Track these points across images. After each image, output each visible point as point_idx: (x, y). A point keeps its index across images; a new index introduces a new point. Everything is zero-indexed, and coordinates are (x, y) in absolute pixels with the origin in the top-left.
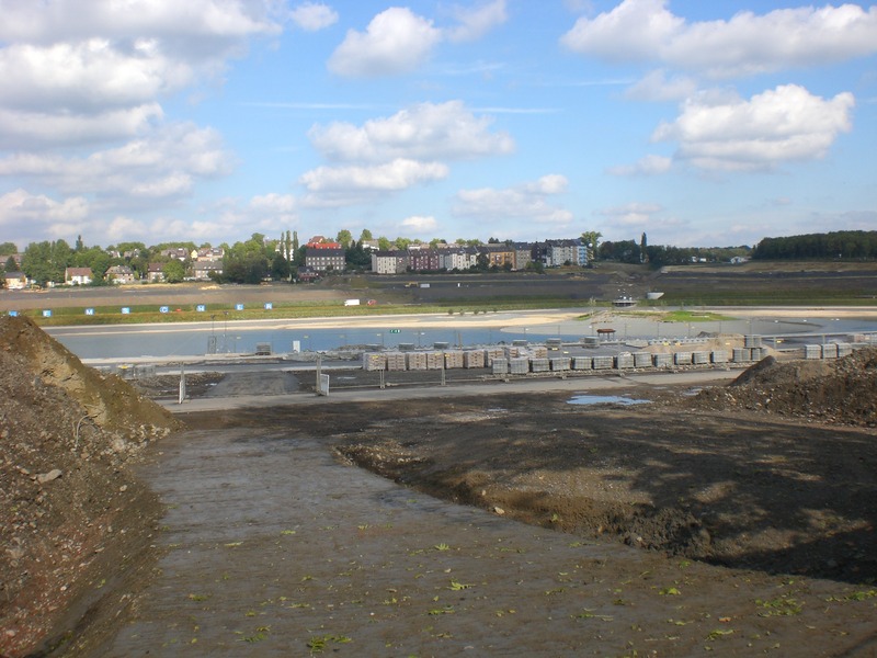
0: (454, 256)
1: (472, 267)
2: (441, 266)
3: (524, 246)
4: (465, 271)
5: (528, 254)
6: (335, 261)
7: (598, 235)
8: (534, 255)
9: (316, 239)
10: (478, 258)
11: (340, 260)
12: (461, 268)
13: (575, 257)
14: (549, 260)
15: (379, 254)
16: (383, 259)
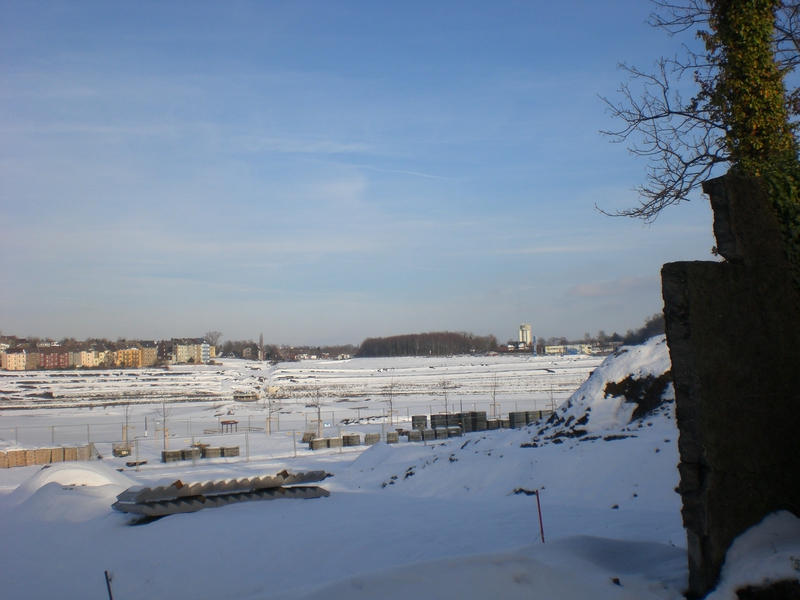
0: (84, 353)
1: (101, 364)
2: (71, 363)
3: (151, 344)
4: (94, 368)
5: (155, 351)
7: (219, 334)
8: (160, 353)
10: (107, 356)
12: (90, 365)
13: (199, 355)
14: (174, 357)
15: (9, 351)
16: (13, 356)
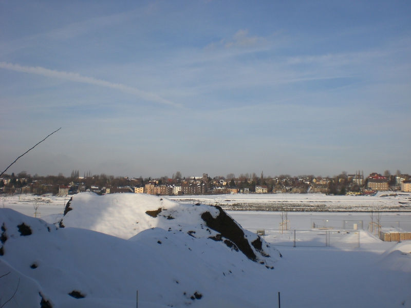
6: (383, 185)
9: (373, 174)
11: (385, 185)
15: (405, 182)
16: (407, 185)
